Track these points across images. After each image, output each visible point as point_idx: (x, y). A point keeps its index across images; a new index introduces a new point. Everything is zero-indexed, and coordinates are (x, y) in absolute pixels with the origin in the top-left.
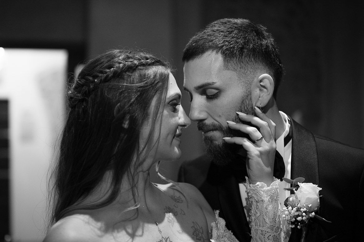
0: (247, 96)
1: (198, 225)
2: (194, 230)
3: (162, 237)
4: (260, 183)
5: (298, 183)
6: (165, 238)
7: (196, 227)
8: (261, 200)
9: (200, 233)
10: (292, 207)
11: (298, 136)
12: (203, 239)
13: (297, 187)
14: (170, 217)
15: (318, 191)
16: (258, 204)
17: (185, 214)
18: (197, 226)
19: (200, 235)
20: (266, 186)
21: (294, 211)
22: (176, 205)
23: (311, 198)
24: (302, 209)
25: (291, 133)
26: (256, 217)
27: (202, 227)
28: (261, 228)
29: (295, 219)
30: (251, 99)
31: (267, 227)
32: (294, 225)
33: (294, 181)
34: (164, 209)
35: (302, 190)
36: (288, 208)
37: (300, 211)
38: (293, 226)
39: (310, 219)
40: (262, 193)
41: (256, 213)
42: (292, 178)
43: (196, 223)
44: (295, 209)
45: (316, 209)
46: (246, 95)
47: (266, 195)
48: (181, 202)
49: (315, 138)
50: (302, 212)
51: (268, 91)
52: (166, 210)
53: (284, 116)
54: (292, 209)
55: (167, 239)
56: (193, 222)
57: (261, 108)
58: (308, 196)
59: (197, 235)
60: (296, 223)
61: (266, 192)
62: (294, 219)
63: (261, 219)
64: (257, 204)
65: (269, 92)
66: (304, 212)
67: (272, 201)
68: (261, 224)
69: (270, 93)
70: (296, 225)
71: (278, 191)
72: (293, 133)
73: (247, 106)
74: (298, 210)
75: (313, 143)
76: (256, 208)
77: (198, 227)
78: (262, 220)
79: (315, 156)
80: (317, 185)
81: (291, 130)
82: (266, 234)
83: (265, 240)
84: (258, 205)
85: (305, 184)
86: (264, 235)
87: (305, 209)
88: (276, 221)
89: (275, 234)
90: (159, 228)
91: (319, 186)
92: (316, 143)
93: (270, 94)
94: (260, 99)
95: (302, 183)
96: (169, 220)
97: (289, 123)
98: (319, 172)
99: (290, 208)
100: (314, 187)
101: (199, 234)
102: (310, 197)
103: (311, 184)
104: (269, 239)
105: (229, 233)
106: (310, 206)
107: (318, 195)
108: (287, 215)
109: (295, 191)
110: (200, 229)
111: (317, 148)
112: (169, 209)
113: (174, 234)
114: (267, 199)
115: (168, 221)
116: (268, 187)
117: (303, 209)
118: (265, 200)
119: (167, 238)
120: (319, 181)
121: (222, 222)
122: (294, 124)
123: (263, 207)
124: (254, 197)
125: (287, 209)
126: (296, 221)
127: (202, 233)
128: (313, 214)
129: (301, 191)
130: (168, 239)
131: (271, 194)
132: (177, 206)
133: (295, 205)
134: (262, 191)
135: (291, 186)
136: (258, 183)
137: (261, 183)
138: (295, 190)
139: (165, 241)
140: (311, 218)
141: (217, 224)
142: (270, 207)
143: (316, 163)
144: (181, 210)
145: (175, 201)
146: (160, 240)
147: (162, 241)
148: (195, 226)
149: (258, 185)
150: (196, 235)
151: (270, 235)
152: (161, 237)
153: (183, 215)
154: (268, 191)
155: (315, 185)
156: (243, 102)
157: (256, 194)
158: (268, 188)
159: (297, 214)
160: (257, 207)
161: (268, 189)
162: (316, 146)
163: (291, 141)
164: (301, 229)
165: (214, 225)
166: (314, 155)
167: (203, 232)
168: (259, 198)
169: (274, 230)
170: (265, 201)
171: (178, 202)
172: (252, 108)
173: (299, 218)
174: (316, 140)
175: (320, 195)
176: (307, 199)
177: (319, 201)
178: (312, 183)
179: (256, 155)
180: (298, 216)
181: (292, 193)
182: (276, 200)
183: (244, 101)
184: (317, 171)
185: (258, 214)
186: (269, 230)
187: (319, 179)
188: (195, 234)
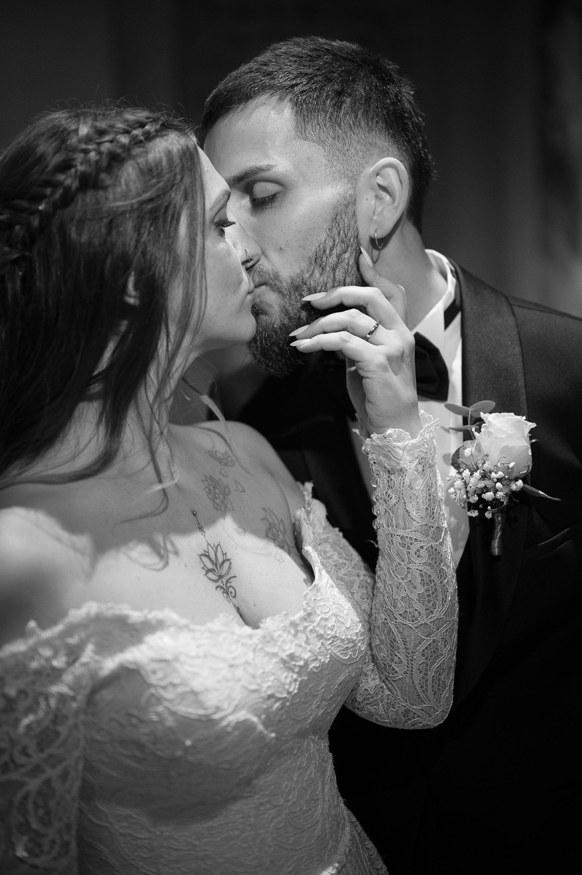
0: (347, 206)
1: (274, 514)
2: (268, 525)
3: (208, 544)
4: (394, 430)
5: (482, 414)
6: (212, 545)
7: (270, 520)
8: (398, 468)
9: (279, 533)
10: (470, 470)
11: (475, 305)
12: (288, 545)
13: (479, 421)
14: (216, 498)
15: (527, 431)
16: (392, 477)
17: (245, 491)
18: (273, 517)
19: (281, 536)
20: (410, 437)
21: (475, 481)
22: (222, 471)
23: (512, 448)
24: (493, 475)
25: (459, 298)
26: (387, 507)
27: (282, 520)
28: (400, 532)
29: (479, 496)
30: (354, 215)
31: (413, 529)
32: (477, 511)
33: (471, 409)
34: (203, 481)
35: (491, 430)
36: (460, 473)
37: (490, 479)
38: (475, 514)
39: (513, 495)
40: (401, 452)
41: (389, 497)
42: (465, 403)
43: (270, 510)
44: (477, 474)
45: (525, 472)
46: (345, 202)
47: (409, 458)
48: (231, 464)
49: (515, 308)
50: (495, 480)
51: (394, 200)
52: (206, 483)
53: (441, 260)
54: (471, 475)
55: (217, 548)
56: (264, 509)
57: (378, 239)
58: (505, 444)
59: (274, 536)
60: (481, 506)
61: (408, 450)
62: (476, 498)
63: (401, 512)
64: (389, 477)
65: (397, 202)
66: (499, 480)
67: (423, 470)
68: (401, 523)
69: (399, 204)
70: (483, 511)
71: (435, 443)
72: (464, 297)
73: (346, 229)
74: (484, 476)
75: (511, 321)
76: (389, 486)
77: (275, 519)
78: (402, 514)
79: (517, 349)
80: (524, 418)
81: (459, 292)
82: (411, 544)
83: (409, 559)
84: (391, 480)
85: (497, 416)
86: (409, 548)
87: (500, 474)
88: (433, 513)
89: (433, 544)
90: (199, 524)
91: (528, 420)
92: (516, 319)
93: (398, 206)
94: (375, 218)
95: (491, 413)
96: (216, 505)
97: (453, 276)
98: (525, 386)
99: (467, 473)
100: (519, 421)
101: (278, 535)
102: (510, 445)
103: (511, 415)
104: (418, 557)
105: (336, 534)
106: (511, 465)
107: (528, 438)
108: (460, 490)
109: (476, 434)
110: (279, 523)
111: (519, 332)
112: (211, 480)
113: (229, 536)
114: (413, 466)
115: (215, 508)
116: (413, 438)
117: (496, 473)
118: (407, 468)
119: (216, 546)
120: (528, 406)
121: (319, 510)
122: (465, 277)
123: (404, 483)
124: (383, 461)
125: (459, 476)
126: (481, 500)
127: (284, 533)
128: (520, 483)
129: (489, 434)
130: (219, 547)
131: (420, 453)
132: (226, 472)
133: (476, 464)
134: (400, 449)
135: (465, 421)
136: (390, 431)
137: (396, 430)
138: (476, 430)
139: (213, 552)
140: (514, 493)
141: (308, 513)
142: (419, 485)
143: (519, 366)
144: (236, 481)
145: (220, 463)
146: (205, 551)
147: (208, 552)
148: (269, 517)
149: (390, 436)
150: (273, 538)
151: (422, 547)
152: (206, 544)
153: (241, 492)
154: (414, 446)
155: (519, 417)
156: (335, 219)
157: (385, 456)
158: (414, 441)
159: (481, 485)
160: (392, 483)
161: (413, 444)
162: (517, 326)
163: (458, 318)
164: (492, 519)
165: (302, 515)
166: (514, 348)
167: (285, 530)
168: (393, 464)
169: (431, 535)
170: (406, 470)
171: (226, 464)
172: (357, 236)
173: (489, 496)
174: (516, 312)
175: (531, 438)
176: (502, 449)
177: (530, 454)
178: (513, 414)
179: (377, 366)
180: (486, 489)
181: (468, 436)
182: (431, 466)
183: (339, 217)
184: (521, 383)
185: (394, 501)
186: (419, 536)
187: (527, 403)
188: (269, 536)
